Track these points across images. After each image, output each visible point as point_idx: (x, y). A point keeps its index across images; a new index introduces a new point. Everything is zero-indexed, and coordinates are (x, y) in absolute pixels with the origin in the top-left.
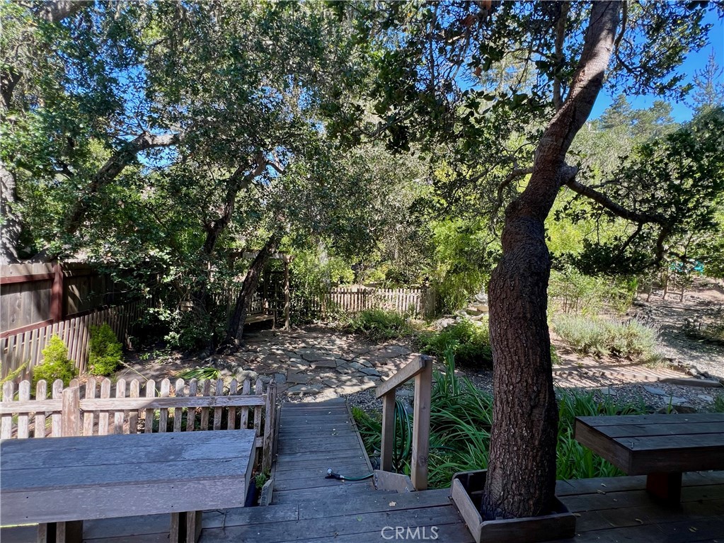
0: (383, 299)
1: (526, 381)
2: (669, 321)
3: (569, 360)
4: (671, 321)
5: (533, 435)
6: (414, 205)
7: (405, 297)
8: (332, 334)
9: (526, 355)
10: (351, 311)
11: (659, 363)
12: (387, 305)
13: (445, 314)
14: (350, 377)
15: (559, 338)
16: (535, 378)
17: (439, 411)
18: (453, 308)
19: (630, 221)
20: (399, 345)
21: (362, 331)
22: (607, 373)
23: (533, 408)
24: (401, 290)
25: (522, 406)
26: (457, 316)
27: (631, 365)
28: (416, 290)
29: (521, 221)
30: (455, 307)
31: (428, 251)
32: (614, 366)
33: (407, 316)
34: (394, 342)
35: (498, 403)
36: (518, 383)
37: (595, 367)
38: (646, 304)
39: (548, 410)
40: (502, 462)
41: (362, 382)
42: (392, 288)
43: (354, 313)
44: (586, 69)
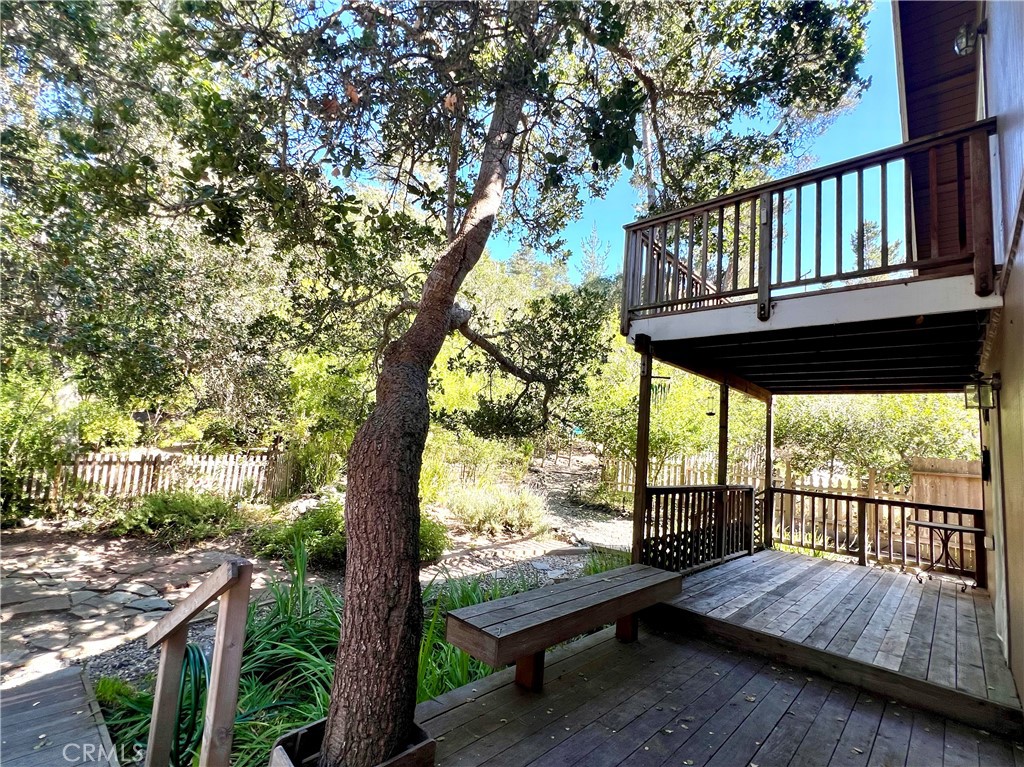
0: (196, 472)
1: (386, 575)
2: (558, 487)
3: (462, 543)
4: (560, 487)
5: (389, 647)
6: (258, 323)
7: (237, 468)
8: (70, 544)
9: (388, 540)
10: (123, 496)
11: (546, 535)
12: (202, 482)
13: (304, 492)
14: (101, 623)
15: (453, 516)
16: (396, 570)
17: (274, 647)
18: (318, 484)
19: (519, 378)
20: (217, 550)
21: (143, 532)
22: (499, 553)
23: (391, 609)
24: (232, 456)
25: (378, 610)
26: (322, 494)
27: (523, 540)
28: (258, 458)
29: (401, 367)
30: (321, 481)
31: (280, 396)
32: (508, 543)
33: (237, 500)
34: (209, 545)
35: (348, 613)
36: (375, 580)
37: (487, 548)
38: (541, 469)
39: (409, 610)
40: (347, 699)
41: (129, 627)
42: (214, 453)
43: (130, 500)
44: (478, 206)
